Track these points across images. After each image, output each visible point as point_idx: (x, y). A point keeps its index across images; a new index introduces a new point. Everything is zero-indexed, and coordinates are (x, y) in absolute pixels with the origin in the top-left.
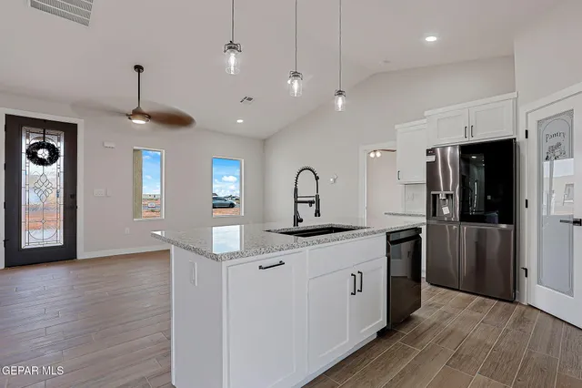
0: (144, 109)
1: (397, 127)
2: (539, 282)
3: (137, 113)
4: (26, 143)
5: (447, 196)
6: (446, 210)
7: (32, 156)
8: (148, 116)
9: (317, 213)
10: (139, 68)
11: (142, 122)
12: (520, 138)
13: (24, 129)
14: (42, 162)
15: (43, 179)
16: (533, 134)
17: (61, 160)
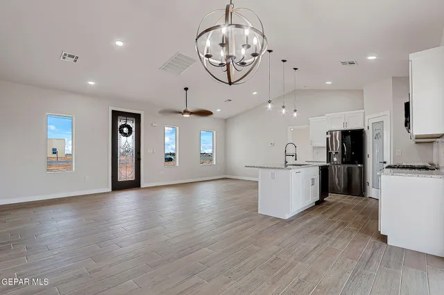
0: (189, 109)
1: (310, 119)
2: (373, 187)
3: (185, 112)
4: (120, 124)
5: (336, 153)
6: (335, 159)
7: (121, 132)
8: (191, 113)
9: (296, 160)
10: (186, 89)
11: (188, 116)
12: (366, 129)
13: (119, 118)
14: (125, 135)
15: (127, 144)
16: (370, 128)
17: (134, 133)
